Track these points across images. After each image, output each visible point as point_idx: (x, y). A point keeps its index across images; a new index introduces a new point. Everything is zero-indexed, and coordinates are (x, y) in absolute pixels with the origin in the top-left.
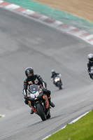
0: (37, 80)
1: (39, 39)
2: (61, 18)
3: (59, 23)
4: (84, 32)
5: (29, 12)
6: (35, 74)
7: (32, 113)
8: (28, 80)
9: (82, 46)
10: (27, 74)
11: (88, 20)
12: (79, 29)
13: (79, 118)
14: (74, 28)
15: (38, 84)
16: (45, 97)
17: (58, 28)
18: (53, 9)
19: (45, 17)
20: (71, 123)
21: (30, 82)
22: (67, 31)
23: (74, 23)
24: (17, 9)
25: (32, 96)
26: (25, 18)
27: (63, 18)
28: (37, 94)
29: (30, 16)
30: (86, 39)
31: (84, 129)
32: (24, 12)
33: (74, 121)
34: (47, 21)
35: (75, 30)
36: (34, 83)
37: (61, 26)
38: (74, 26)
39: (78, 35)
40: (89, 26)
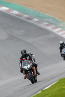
0: (28, 57)
1: (22, 31)
2: (38, 17)
3: (36, 20)
4: (54, 26)
5: (15, 12)
6: (27, 53)
7: (25, 78)
8: (22, 57)
9: (52, 36)
10: (22, 53)
11: (56, 18)
12: (50, 24)
13: (50, 86)
14: (47, 23)
15: (29, 60)
16: (34, 68)
17: (35, 24)
18: (32, 10)
19: (26, 16)
20: (45, 89)
21: (24, 59)
22: (42, 25)
23: (47, 20)
24: (6, 10)
25: (25, 67)
26: (13, 17)
27: (39, 17)
28: (29, 66)
29: (16, 15)
30: (55, 31)
31: (54, 93)
32: (12, 12)
33: (47, 88)
34: (28, 18)
35: (47, 25)
36: (26, 59)
37: (37, 22)
38: (47, 22)
39: (49, 28)
40: (57, 22)
